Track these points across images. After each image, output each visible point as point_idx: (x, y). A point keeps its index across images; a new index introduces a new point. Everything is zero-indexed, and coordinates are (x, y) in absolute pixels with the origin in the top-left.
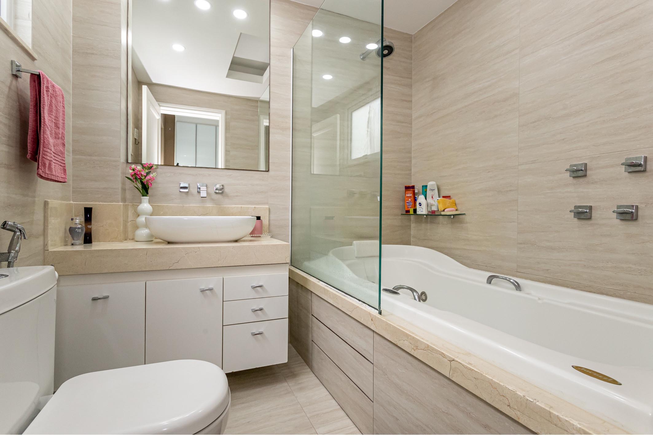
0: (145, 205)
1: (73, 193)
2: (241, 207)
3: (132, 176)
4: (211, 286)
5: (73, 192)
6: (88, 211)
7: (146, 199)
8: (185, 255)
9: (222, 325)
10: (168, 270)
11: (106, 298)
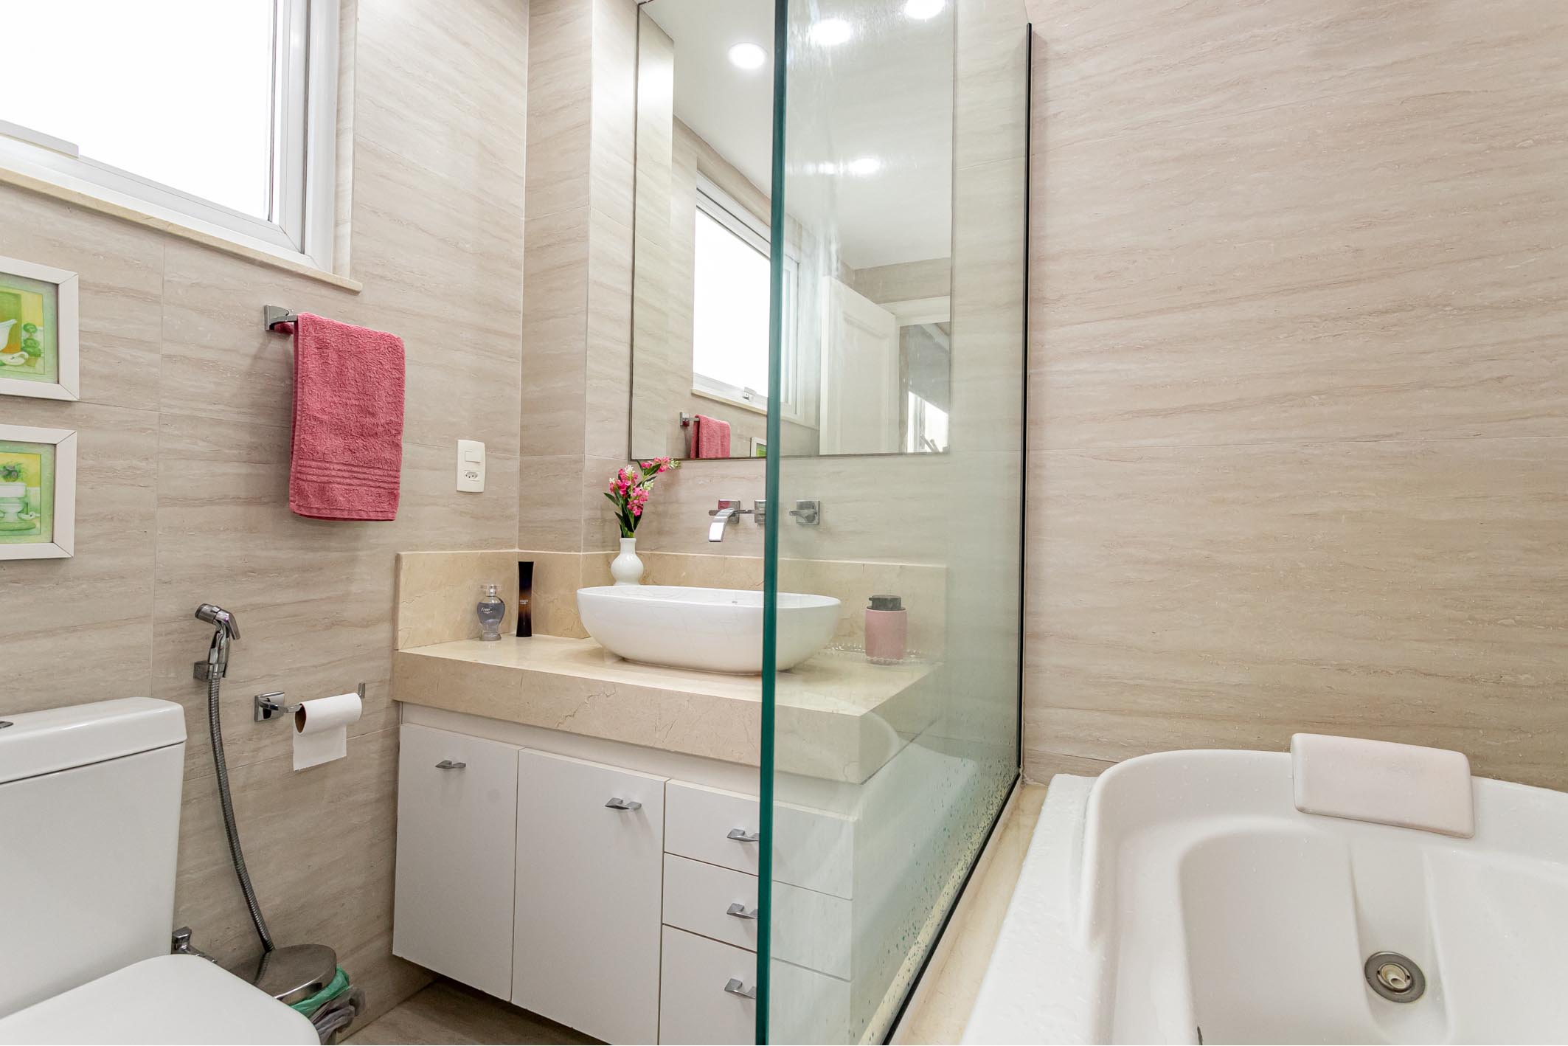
0: (628, 559)
1: (520, 531)
2: (864, 565)
3: (613, 490)
4: (637, 800)
5: (521, 529)
6: (526, 570)
7: (628, 544)
8: (586, 701)
9: (660, 924)
10: (554, 730)
11: (462, 766)
